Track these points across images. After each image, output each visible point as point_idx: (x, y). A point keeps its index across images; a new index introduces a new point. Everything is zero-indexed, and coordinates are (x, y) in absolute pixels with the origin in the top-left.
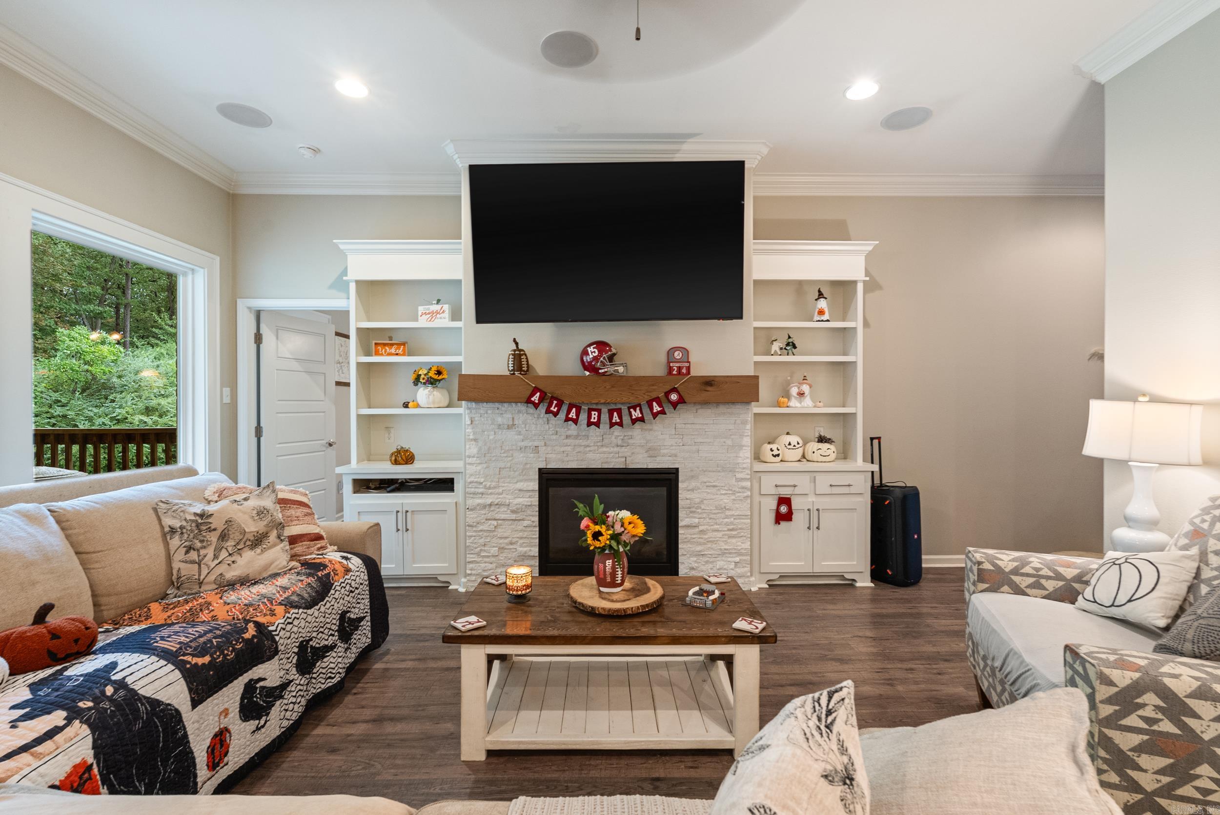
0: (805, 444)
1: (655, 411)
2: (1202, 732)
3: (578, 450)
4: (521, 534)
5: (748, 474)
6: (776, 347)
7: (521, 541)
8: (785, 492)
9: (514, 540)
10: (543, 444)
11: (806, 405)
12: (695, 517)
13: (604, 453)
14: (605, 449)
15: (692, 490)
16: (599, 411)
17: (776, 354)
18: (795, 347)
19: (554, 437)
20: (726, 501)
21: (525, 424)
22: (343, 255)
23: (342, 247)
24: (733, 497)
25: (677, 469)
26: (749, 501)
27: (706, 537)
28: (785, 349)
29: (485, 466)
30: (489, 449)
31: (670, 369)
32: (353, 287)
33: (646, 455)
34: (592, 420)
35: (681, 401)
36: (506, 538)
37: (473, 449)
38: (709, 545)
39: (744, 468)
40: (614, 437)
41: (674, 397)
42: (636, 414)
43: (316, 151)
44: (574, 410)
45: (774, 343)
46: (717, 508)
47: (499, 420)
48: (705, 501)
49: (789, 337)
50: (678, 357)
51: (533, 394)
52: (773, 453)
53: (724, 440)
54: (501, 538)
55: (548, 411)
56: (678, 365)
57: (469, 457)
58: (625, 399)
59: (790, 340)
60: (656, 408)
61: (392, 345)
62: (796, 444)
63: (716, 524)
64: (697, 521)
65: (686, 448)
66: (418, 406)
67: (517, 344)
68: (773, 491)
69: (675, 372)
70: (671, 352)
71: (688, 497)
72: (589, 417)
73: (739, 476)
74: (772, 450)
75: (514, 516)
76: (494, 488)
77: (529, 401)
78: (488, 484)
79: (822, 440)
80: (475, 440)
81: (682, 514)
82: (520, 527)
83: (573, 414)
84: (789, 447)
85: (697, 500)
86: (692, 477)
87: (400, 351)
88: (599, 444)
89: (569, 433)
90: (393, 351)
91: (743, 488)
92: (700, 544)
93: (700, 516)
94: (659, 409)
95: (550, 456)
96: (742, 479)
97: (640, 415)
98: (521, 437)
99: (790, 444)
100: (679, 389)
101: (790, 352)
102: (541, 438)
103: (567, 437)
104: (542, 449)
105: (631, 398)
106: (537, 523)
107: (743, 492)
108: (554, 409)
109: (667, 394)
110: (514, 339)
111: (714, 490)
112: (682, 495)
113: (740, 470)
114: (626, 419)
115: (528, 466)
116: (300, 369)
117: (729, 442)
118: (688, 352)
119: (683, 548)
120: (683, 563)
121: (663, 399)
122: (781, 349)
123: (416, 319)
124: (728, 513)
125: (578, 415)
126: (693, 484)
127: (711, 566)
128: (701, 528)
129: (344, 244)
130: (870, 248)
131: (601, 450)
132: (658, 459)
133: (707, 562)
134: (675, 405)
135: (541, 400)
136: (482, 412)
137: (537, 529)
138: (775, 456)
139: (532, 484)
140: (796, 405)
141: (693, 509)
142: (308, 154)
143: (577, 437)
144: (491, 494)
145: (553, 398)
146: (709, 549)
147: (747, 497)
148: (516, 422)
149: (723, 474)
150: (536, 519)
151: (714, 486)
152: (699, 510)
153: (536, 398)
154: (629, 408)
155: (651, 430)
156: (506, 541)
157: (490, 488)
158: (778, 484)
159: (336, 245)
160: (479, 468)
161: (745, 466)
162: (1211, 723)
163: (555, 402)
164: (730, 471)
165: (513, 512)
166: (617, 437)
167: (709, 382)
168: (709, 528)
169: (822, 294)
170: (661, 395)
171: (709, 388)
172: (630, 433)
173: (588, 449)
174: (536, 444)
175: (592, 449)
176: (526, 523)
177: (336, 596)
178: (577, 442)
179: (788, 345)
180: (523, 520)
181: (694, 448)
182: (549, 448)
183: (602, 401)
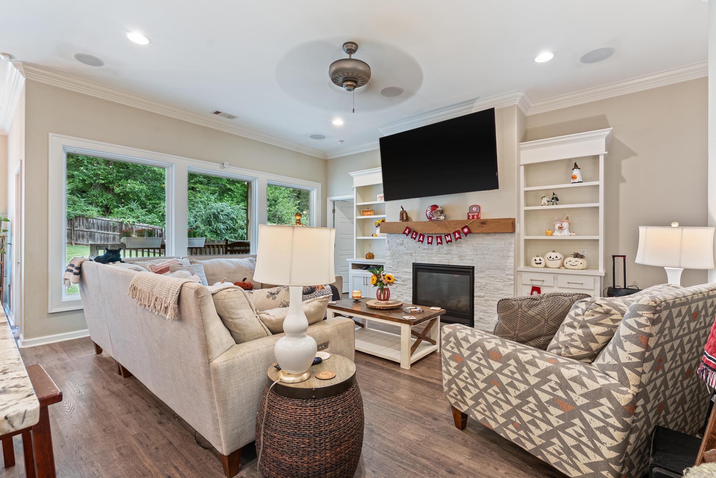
0: (565, 258)
1: (457, 237)
2: (576, 401)
3: (428, 255)
4: (405, 291)
5: (512, 272)
6: (545, 200)
7: (405, 294)
8: (537, 284)
9: (403, 293)
10: (414, 252)
11: (563, 235)
12: (482, 292)
13: (439, 257)
14: (440, 255)
15: (481, 278)
16: (432, 237)
17: (545, 204)
18: (557, 199)
19: (419, 249)
20: (500, 285)
21: (407, 242)
22: (352, 178)
23: (351, 175)
24: (504, 284)
25: (473, 267)
26: (513, 287)
27: (489, 303)
28: (551, 201)
29: (392, 260)
30: (394, 253)
31: (469, 216)
32: (355, 189)
33: (459, 259)
34: (429, 241)
35: (469, 232)
36: (400, 292)
37: (388, 254)
38: (490, 308)
39: (510, 269)
40: (444, 250)
41: (466, 230)
42: (448, 238)
43: (342, 141)
44: (422, 237)
45: (543, 198)
46: (494, 289)
47: (398, 241)
48: (488, 285)
49: (554, 194)
50: (475, 210)
51: (406, 230)
52: (537, 262)
53: (499, 253)
54: (398, 292)
55: (412, 237)
56: (472, 214)
57: (387, 256)
58: (444, 232)
59: (555, 196)
60: (457, 236)
61: (368, 211)
62: (555, 258)
63: (494, 297)
64: (483, 294)
65: (478, 256)
66: (376, 236)
67: (403, 209)
68: (530, 283)
69: (471, 218)
70: (471, 207)
71: (479, 281)
72: (428, 240)
73: (507, 272)
74: (535, 260)
75: (403, 283)
76: (396, 270)
77: (404, 233)
78: (394, 268)
79: (577, 256)
80: (390, 249)
81: (476, 290)
82: (405, 288)
83: (421, 239)
84: (550, 259)
85: (484, 284)
86: (482, 271)
87: (371, 214)
88: (437, 253)
89: (425, 247)
90: (369, 214)
91: (509, 279)
92: (485, 306)
93: (485, 292)
94: (458, 236)
95: (417, 257)
96: (509, 274)
97: (450, 239)
98: (406, 249)
99: (550, 257)
100: (469, 226)
101: (555, 203)
102: (413, 249)
103: (424, 249)
104: (414, 254)
105: (446, 231)
106: (412, 287)
107: (509, 282)
108: (414, 236)
109: (463, 229)
110: (402, 207)
111: (493, 279)
112: (476, 280)
113: (508, 269)
114: (444, 241)
115: (408, 262)
116: (350, 222)
117: (501, 254)
118: (480, 207)
119: (476, 307)
120: (476, 315)
121: (461, 231)
122: (548, 201)
123: (376, 201)
124: (500, 292)
125: (423, 239)
126: (482, 275)
127: (491, 319)
128: (486, 298)
129: (352, 174)
130: (608, 133)
131: (438, 256)
132: (464, 261)
133: (489, 316)
134: (466, 234)
135: (409, 232)
136: (392, 238)
137: (412, 290)
138: (537, 264)
139: (409, 269)
140: (558, 235)
141: (482, 288)
142: (339, 143)
143: (428, 249)
144: (395, 273)
145: (414, 231)
146: (490, 309)
147: (512, 284)
148: (404, 242)
149: (498, 271)
150: (412, 285)
151: (493, 277)
152: (485, 289)
153: (407, 232)
154: (445, 236)
155: (461, 247)
156: (400, 293)
157: (394, 270)
158: (533, 279)
159: (350, 174)
160: (391, 261)
161: (510, 267)
162: (580, 397)
163: (414, 233)
164: (502, 270)
165: (403, 281)
166: (445, 250)
167: (484, 223)
168: (490, 299)
169: (577, 166)
170: (460, 229)
171: (484, 226)
172: (451, 248)
173: (432, 255)
174: (411, 252)
175: (434, 255)
176: (408, 286)
177: (316, 294)
178: (428, 251)
179: (553, 199)
180: (406, 285)
181: (482, 256)
182: (417, 254)
183: (434, 233)
